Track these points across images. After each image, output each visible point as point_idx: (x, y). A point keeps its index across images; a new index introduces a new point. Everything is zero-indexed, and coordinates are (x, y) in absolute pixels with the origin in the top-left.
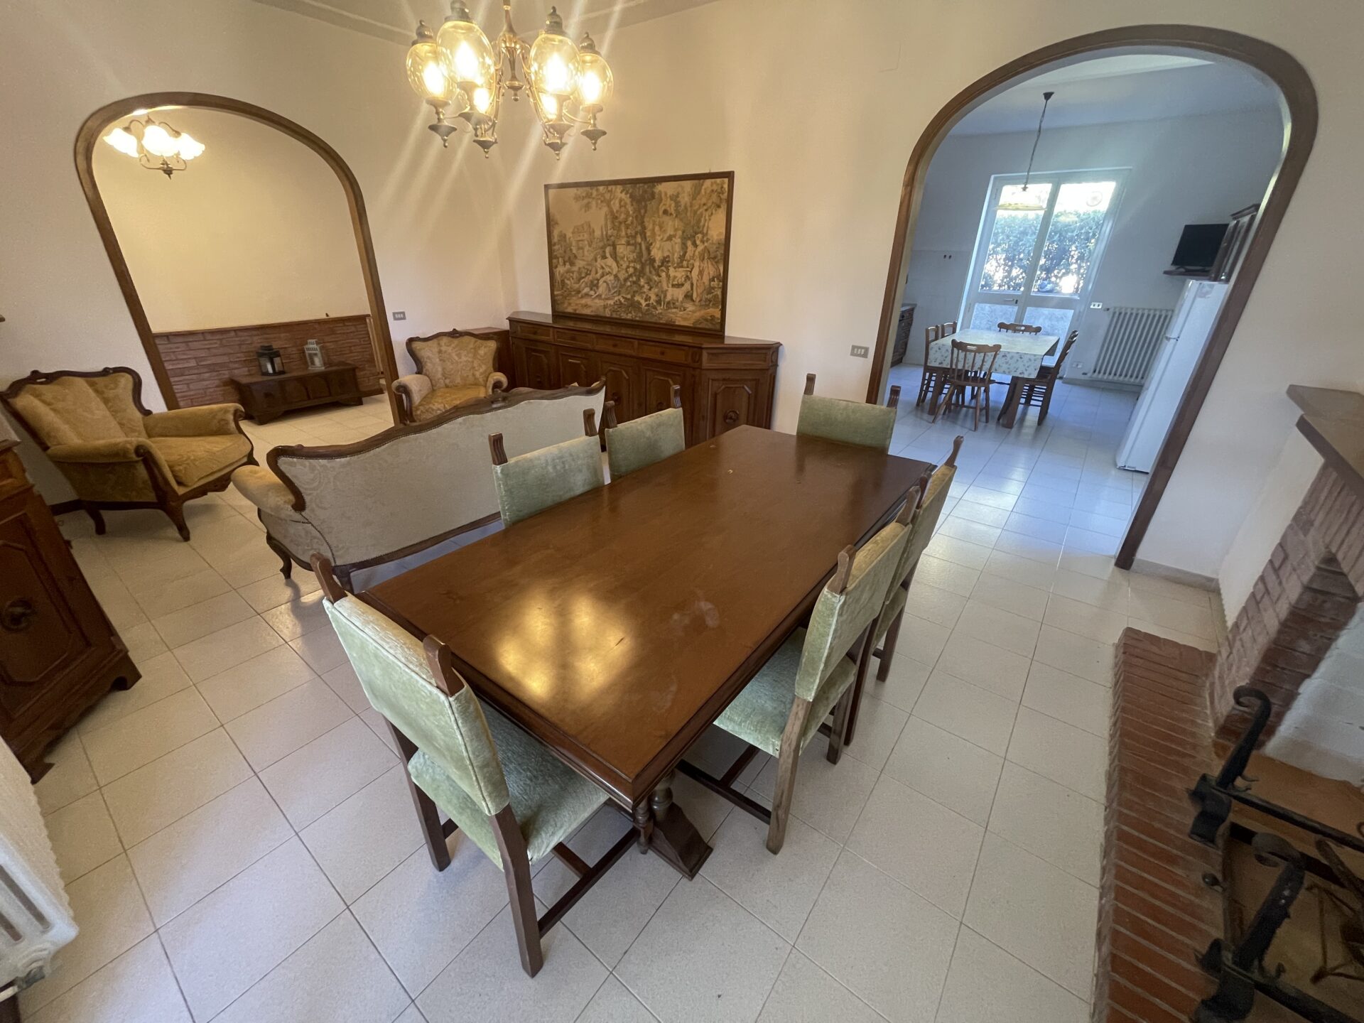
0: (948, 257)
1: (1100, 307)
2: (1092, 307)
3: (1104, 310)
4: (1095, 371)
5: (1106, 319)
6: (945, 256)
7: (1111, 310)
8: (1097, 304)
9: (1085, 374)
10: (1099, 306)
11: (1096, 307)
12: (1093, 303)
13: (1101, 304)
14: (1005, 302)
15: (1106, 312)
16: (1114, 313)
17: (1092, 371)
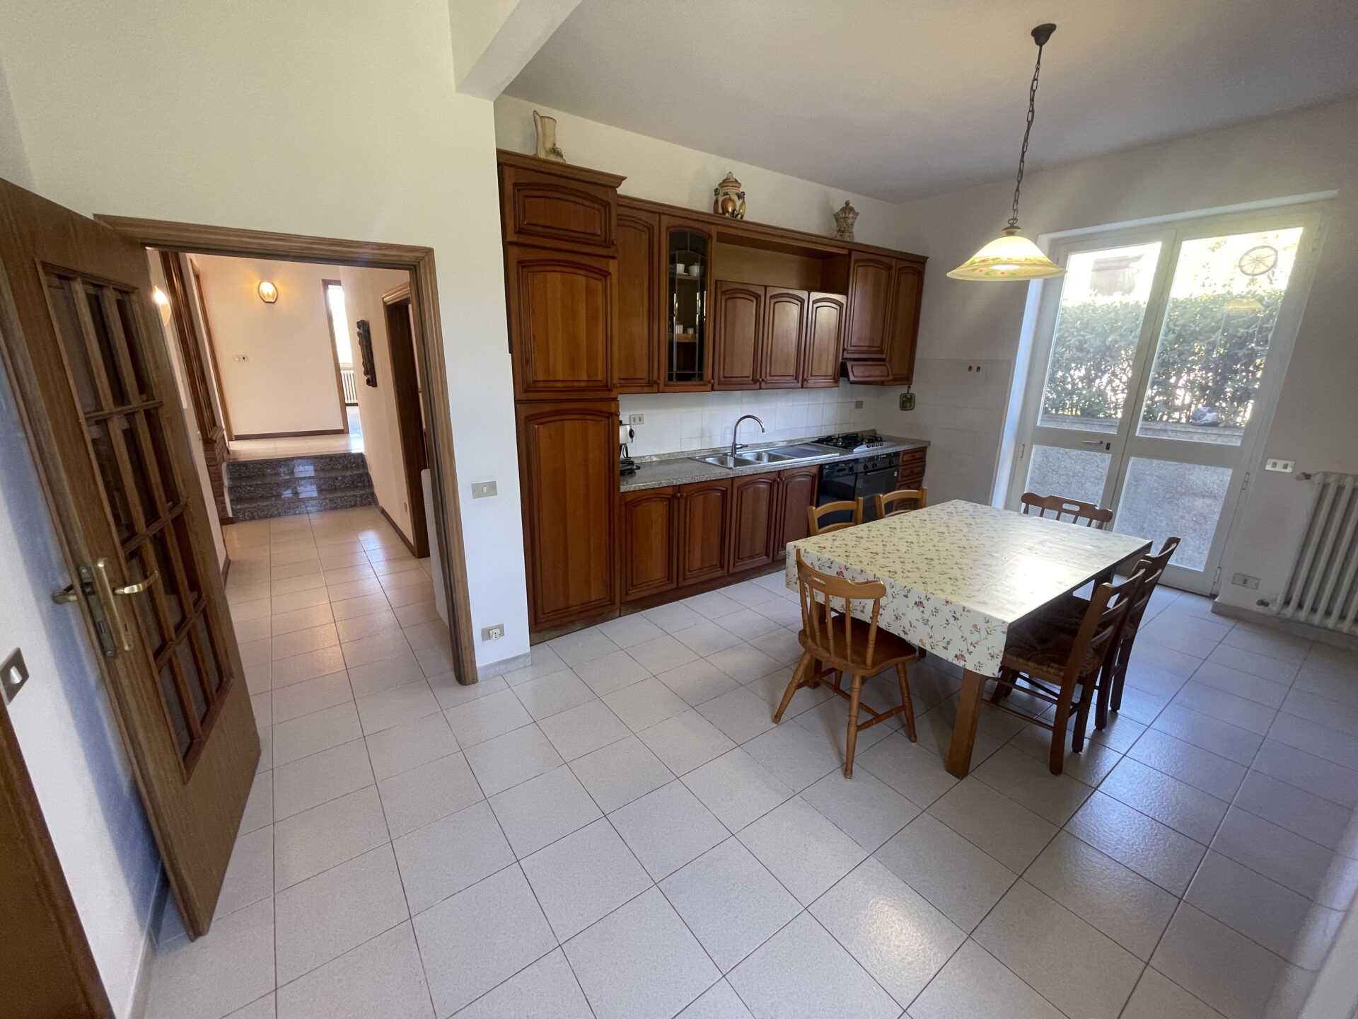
0: (974, 369)
1: (1289, 470)
2: (1268, 467)
3: (1298, 478)
4: (1287, 602)
5: (1305, 496)
6: (970, 368)
7: (1317, 479)
8: (1281, 463)
9: (1262, 603)
10: (1285, 467)
11: (1279, 469)
12: (1271, 461)
13: (1291, 463)
14: (1088, 446)
15: (1305, 483)
16: (1325, 487)
17: (1280, 600)
